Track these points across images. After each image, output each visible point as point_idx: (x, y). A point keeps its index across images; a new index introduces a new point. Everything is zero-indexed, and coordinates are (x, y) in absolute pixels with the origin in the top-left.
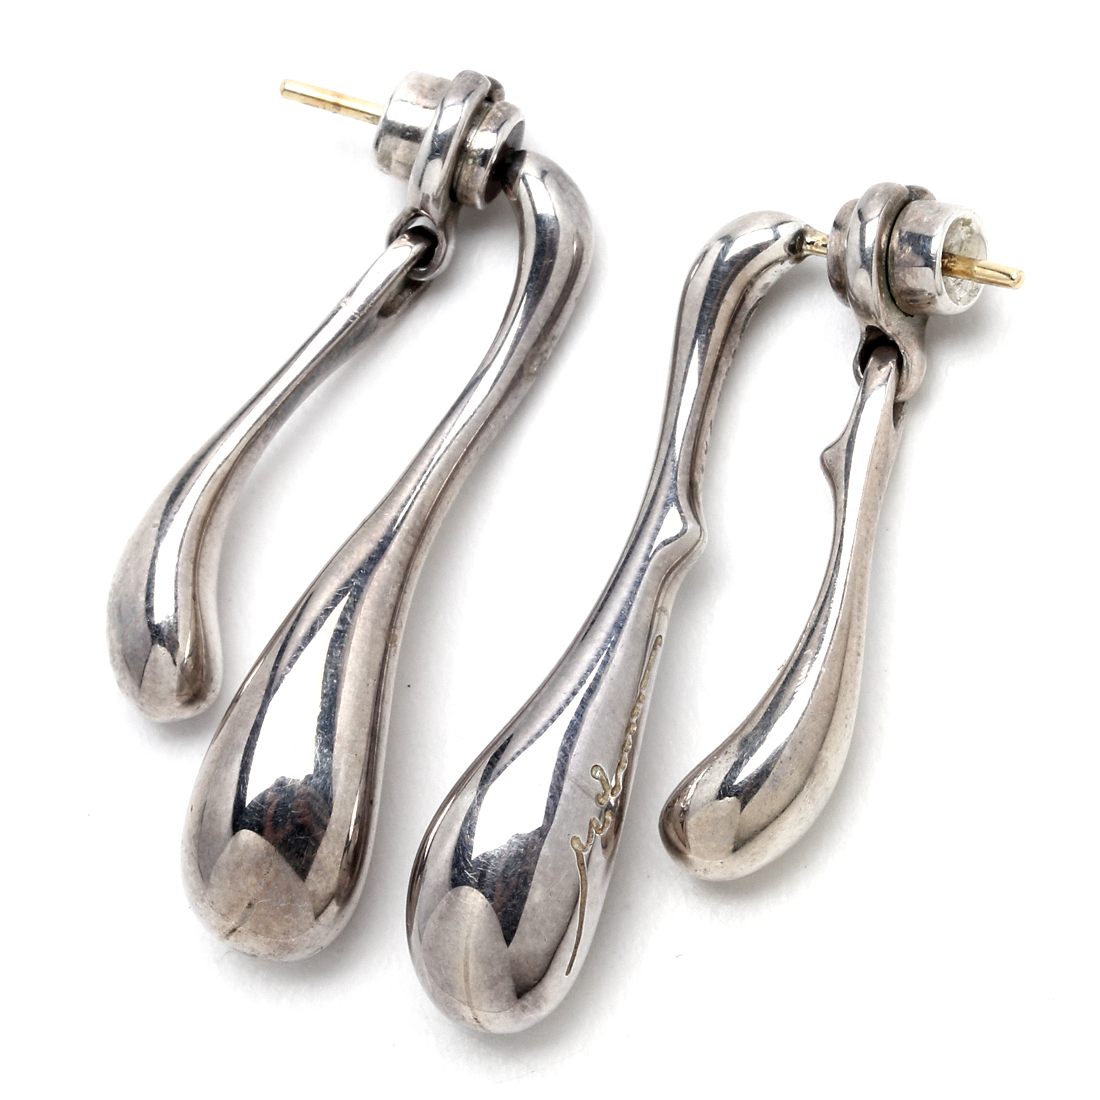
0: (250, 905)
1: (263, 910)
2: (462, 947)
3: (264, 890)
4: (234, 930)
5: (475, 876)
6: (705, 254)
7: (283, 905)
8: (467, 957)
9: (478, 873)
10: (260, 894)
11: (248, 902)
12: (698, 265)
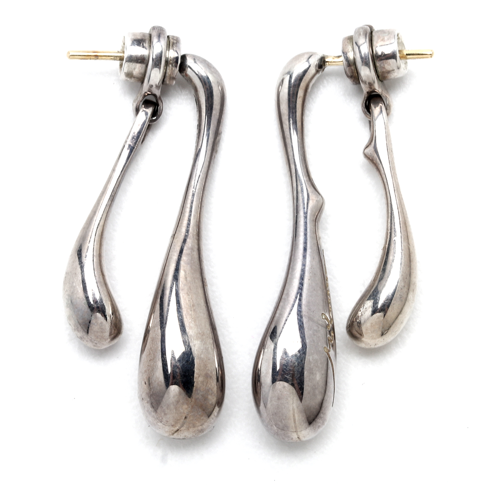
0: (186, 418)
1: (191, 418)
2: (291, 408)
3: (191, 409)
4: (178, 430)
5: (290, 376)
6: (283, 81)
7: (200, 413)
8: (294, 412)
9: (291, 375)
10: (190, 412)
11: (185, 416)
12: (281, 86)
